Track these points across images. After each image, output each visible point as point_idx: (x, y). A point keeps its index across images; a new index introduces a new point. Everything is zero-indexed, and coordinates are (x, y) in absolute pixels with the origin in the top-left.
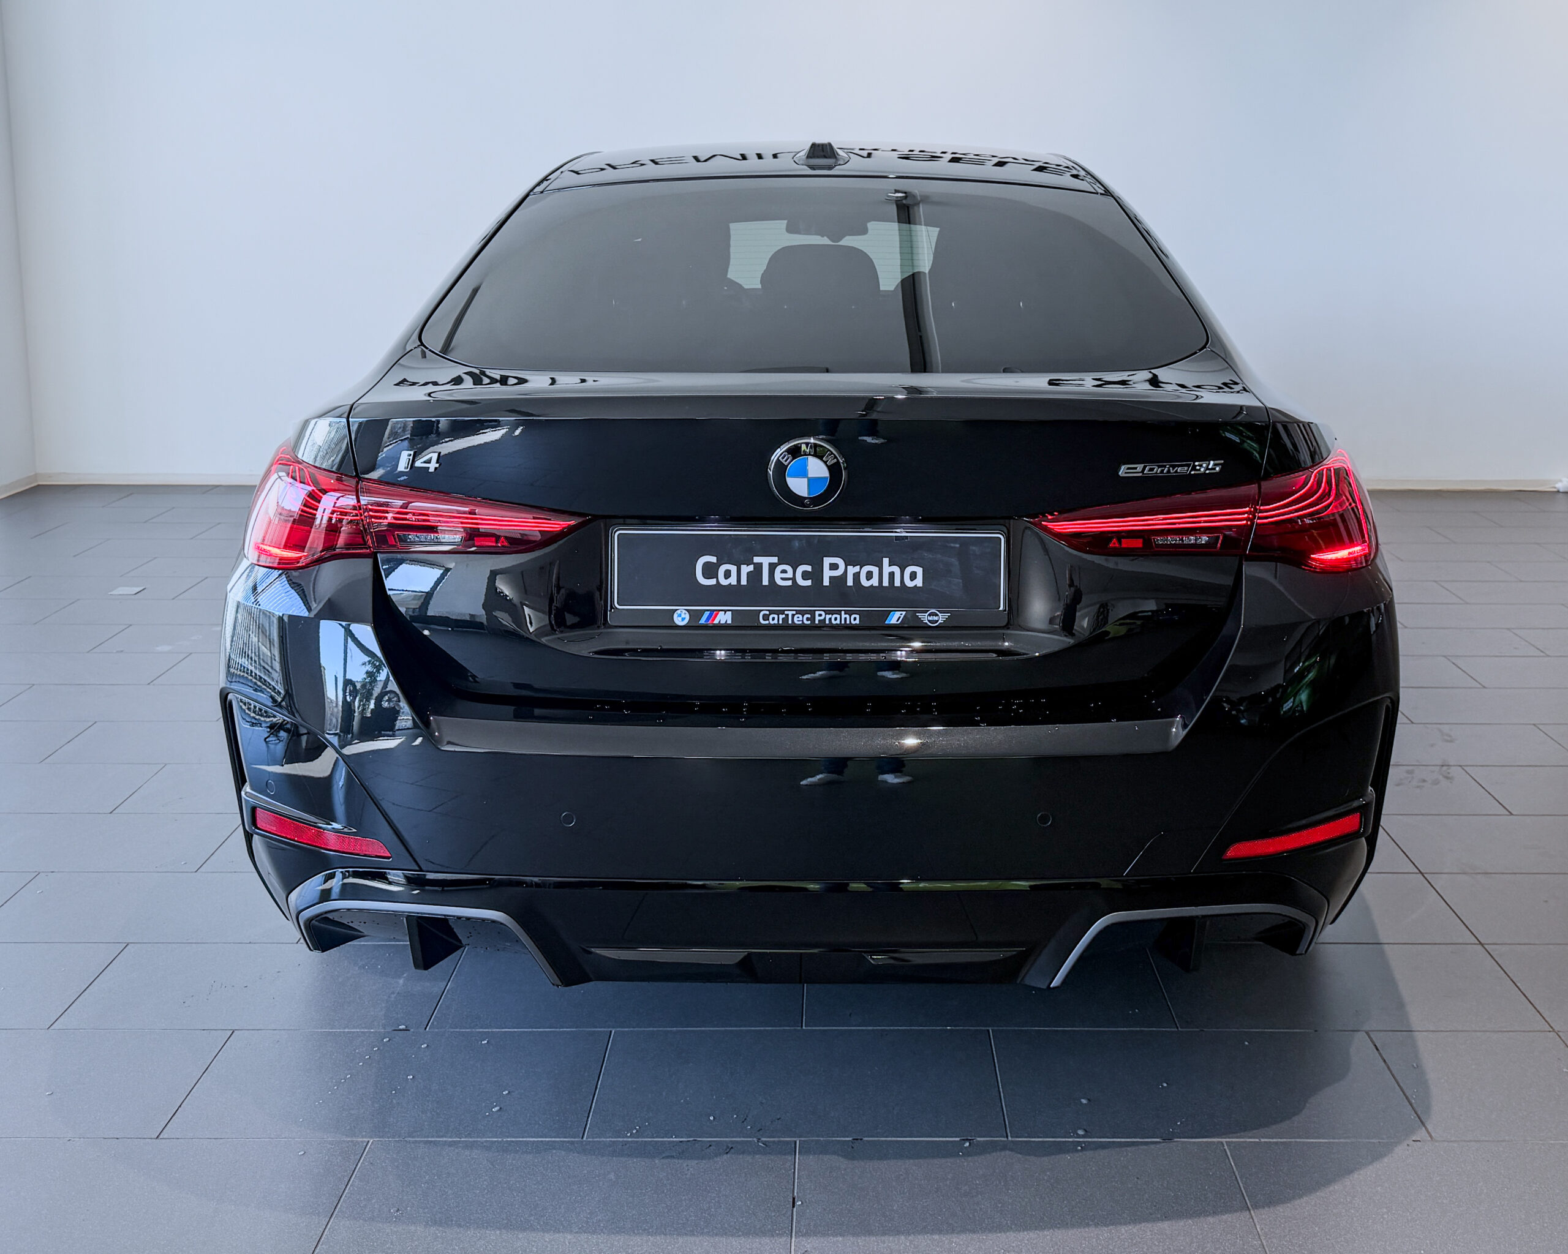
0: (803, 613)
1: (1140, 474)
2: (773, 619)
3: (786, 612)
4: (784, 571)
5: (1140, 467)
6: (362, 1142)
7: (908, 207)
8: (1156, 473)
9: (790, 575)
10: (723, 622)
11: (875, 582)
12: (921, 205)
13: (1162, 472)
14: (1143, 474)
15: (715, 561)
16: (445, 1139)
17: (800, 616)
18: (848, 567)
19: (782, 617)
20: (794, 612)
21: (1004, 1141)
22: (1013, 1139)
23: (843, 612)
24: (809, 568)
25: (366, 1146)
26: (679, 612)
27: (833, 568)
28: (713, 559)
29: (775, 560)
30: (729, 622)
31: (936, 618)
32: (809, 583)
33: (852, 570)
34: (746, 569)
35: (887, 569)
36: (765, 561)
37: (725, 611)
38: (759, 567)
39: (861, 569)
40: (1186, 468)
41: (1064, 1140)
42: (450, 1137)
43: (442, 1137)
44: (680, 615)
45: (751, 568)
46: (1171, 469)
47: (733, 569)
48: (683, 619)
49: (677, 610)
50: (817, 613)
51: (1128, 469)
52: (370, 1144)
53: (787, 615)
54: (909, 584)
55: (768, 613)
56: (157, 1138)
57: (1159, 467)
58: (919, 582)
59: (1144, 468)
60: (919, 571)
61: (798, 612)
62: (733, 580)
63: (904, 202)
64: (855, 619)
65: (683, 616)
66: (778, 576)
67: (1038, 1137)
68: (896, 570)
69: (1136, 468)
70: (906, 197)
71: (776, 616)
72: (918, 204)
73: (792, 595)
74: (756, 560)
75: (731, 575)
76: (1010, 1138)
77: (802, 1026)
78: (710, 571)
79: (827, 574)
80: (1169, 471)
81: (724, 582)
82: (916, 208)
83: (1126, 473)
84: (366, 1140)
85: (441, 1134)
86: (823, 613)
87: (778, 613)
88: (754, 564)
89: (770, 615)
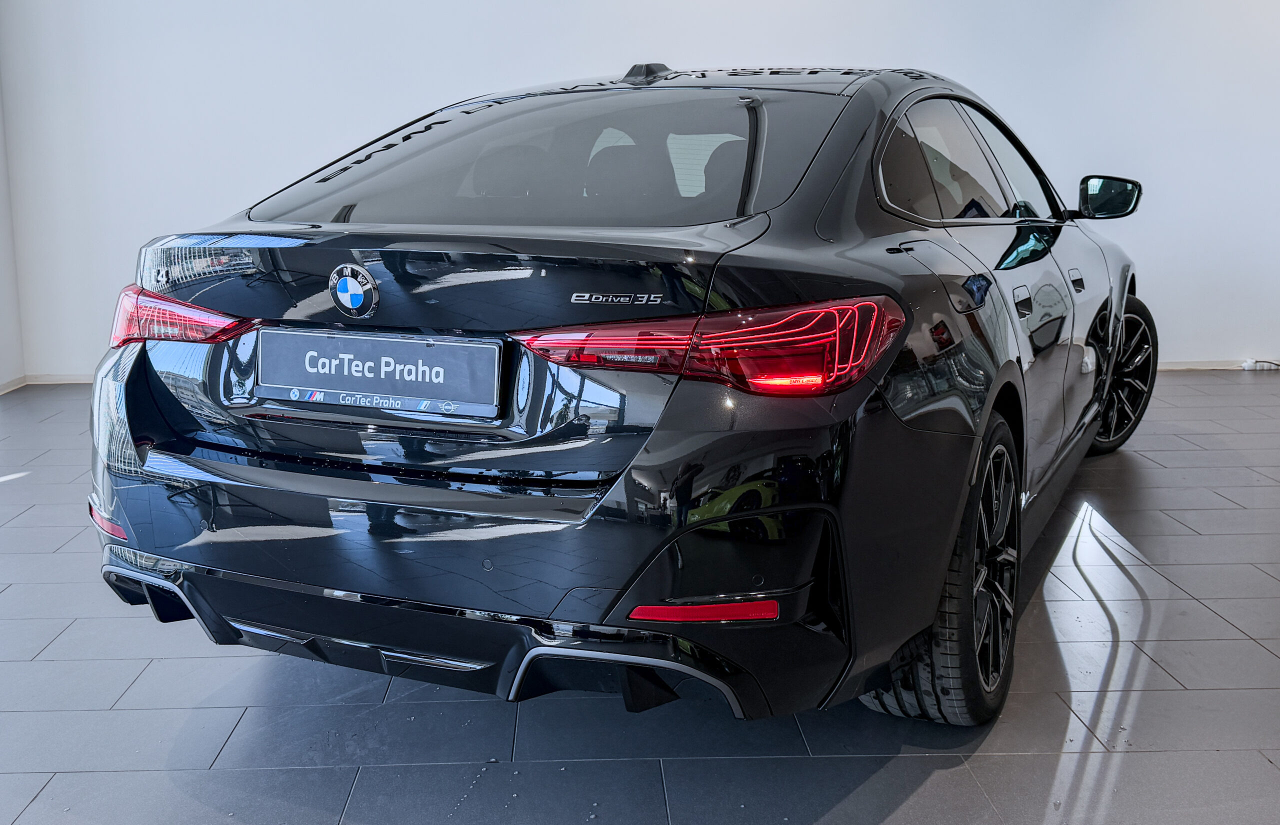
0: (366, 397)
1: (588, 302)
2: (348, 400)
3: (356, 396)
4: (357, 366)
5: (587, 296)
7: (754, 108)
8: (602, 301)
9: (360, 369)
10: (318, 400)
11: (413, 377)
12: (764, 106)
13: (607, 300)
14: (591, 301)
15: (316, 355)
17: (364, 399)
18: (397, 365)
19: (353, 399)
20: (361, 396)
23: (391, 399)
24: (372, 364)
26: (293, 390)
27: (388, 364)
28: (315, 354)
29: (352, 357)
30: (322, 400)
31: (450, 408)
32: (372, 375)
33: (399, 367)
34: (335, 362)
35: (421, 368)
36: (346, 357)
37: (321, 392)
38: (342, 361)
39: (404, 366)
40: (628, 299)
44: (294, 393)
45: (337, 362)
46: (614, 298)
47: (327, 361)
48: (296, 396)
49: (292, 389)
50: (375, 398)
51: (577, 296)
53: (357, 398)
54: (435, 381)
55: (345, 395)
57: (603, 296)
58: (441, 379)
59: (591, 296)
60: (441, 370)
61: (363, 396)
62: (326, 370)
63: (751, 105)
64: (398, 404)
65: (296, 393)
66: (353, 368)
68: (427, 369)
69: (584, 296)
70: (753, 101)
71: (350, 398)
72: (761, 105)
73: (362, 384)
74: (341, 356)
75: (327, 367)
78: (314, 362)
79: (384, 369)
80: (612, 301)
81: (322, 371)
82: (760, 108)
83: (576, 300)
86: (378, 398)
87: (352, 396)
88: (340, 359)
89: (347, 396)
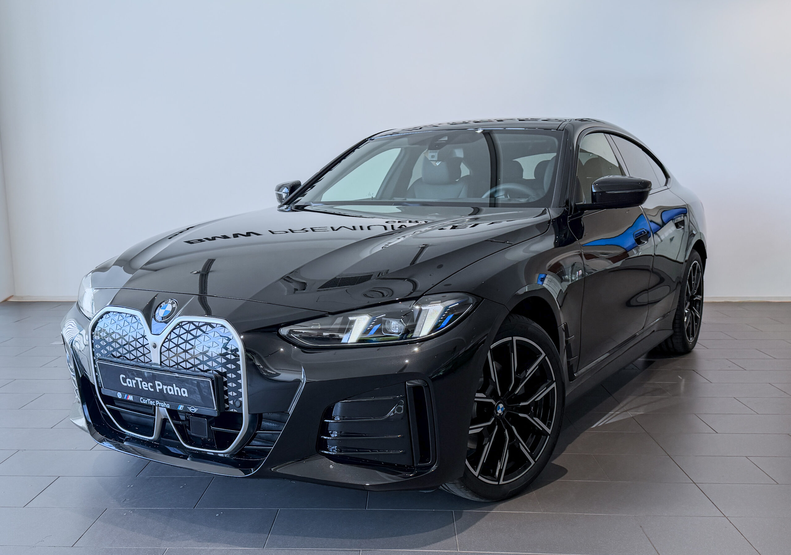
6: (164, 549)
16: (201, 548)
21: (456, 552)
22: (460, 551)
25: (166, 550)
41: (484, 552)
42: (204, 547)
43: (200, 547)
52: (167, 550)
56: (72, 546)
67: (472, 551)
76: (459, 551)
77: (366, 509)
84: (166, 548)
85: (200, 546)
